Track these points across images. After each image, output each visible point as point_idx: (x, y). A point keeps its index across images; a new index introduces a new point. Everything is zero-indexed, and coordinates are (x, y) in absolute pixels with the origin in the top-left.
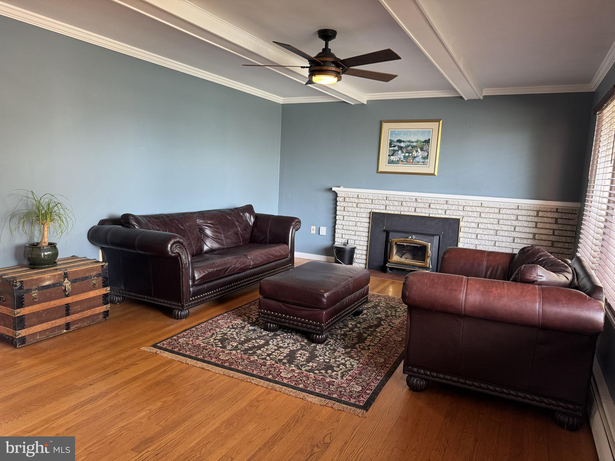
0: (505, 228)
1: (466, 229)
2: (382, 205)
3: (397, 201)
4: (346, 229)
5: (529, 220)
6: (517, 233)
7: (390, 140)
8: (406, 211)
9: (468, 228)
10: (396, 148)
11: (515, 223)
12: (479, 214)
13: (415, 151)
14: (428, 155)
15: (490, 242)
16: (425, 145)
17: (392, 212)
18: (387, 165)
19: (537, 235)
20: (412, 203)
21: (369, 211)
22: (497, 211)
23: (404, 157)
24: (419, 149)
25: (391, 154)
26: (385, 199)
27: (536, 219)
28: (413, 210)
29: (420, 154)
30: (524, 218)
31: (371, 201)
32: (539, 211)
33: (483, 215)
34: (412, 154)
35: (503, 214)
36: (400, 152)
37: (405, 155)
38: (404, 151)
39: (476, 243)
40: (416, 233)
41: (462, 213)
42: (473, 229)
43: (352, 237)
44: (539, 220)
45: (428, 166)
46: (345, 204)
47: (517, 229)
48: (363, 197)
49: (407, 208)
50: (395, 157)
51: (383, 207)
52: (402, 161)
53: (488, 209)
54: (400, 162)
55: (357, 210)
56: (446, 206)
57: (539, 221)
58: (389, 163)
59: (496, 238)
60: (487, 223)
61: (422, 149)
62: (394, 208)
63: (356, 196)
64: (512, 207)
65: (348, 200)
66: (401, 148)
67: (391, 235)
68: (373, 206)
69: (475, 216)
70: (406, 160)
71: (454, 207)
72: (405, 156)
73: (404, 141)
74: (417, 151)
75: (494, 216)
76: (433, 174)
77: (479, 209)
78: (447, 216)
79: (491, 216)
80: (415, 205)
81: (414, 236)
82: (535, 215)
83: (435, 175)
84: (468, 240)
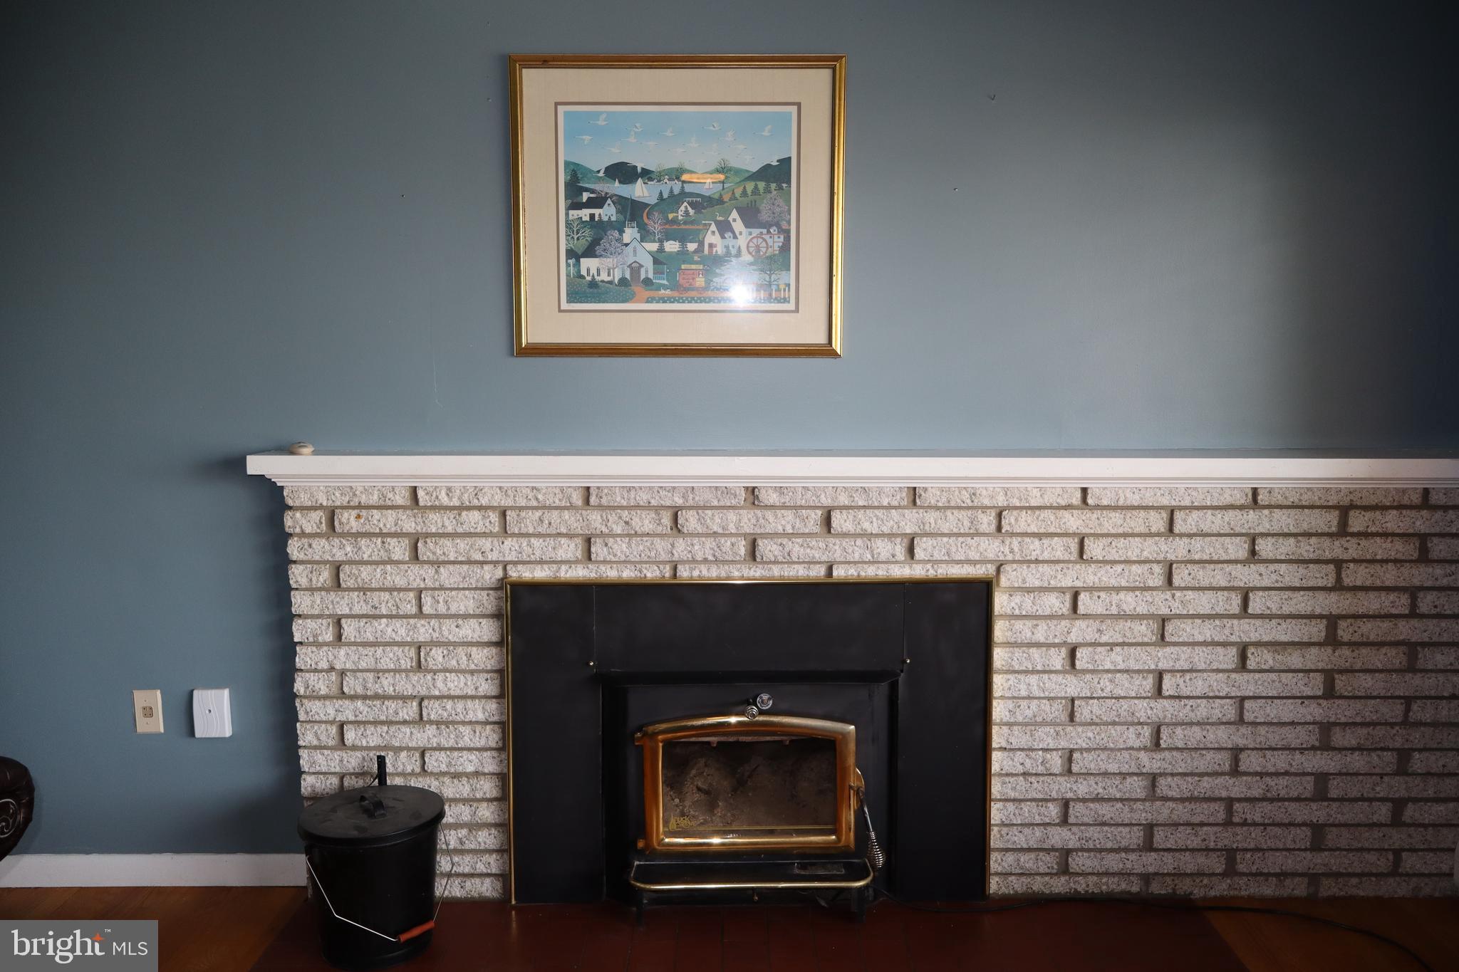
0: (1203, 602)
1: (1019, 625)
2: (563, 540)
3: (648, 507)
4: (361, 692)
5: (1306, 556)
6: (1258, 622)
7: (567, 164)
8: (705, 561)
9: (1029, 623)
10: (608, 212)
11: (1247, 575)
12: (1073, 544)
13: (713, 227)
14: (785, 248)
15: (1138, 680)
16: (768, 190)
17: (628, 574)
18: (565, 306)
19: (1343, 624)
20: (732, 516)
21: (491, 575)
22: (1157, 522)
23: (656, 262)
24: (735, 214)
25: (581, 245)
26: (580, 503)
27: (1334, 549)
28: (742, 550)
29: (742, 241)
30: (1287, 548)
31: (494, 517)
32: (1352, 506)
33: (1095, 549)
34: (701, 244)
35: (1190, 536)
36: (630, 234)
37: (661, 250)
38: (655, 226)
39: (1072, 691)
40: (770, 679)
41: (992, 548)
42: (1053, 623)
44: (1353, 549)
45: (792, 306)
46: (339, 550)
47: (1256, 605)
48: (445, 500)
49: (710, 543)
50: (608, 262)
51: (570, 549)
52: (648, 282)
53: (1116, 517)
54: (637, 288)
55: (417, 575)
56: (912, 515)
57: (1353, 553)
58: (574, 296)
59: (1164, 658)
60: (1118, 589)
61: (751, 217)
62: (637, 549)
63: (401, 498)
64: (1227, 499)
65: (355, 526)
66: (633, 211)
67: (638, 701)
68: (510, 551)
69: (1059, 554)
70: (671, 277)
71: (951, 522)
72: (661, 257)
73: (646, 174)
74: (725, 228)
75: (1150, 549)
76: (826, 351)
77: (1073, 522)
78: (917, 572)
79: (1135, 549)
80: (747, 521)
81: (765, 697)
82: (1334, 529)
83: (834, 354)
84: (1033, 679)
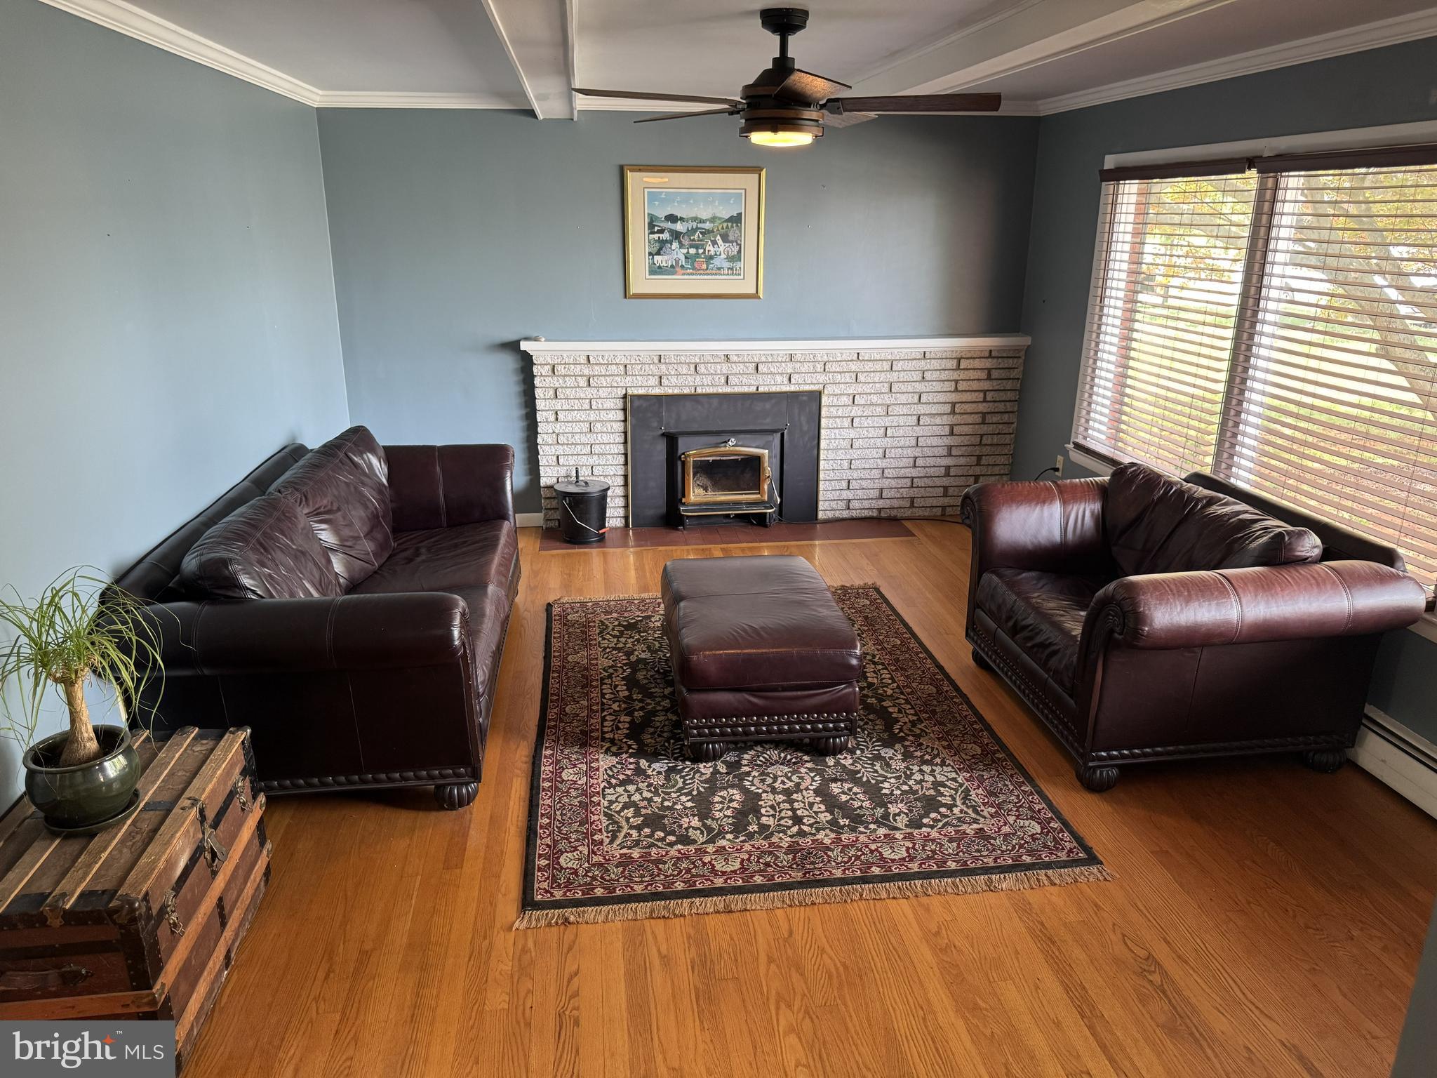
0: (903, 399)
1: (832, 409)
2: (650, 377)
3: (685, 363)
4: (566, 442)
5: (944, 379)
6: (924, 406)
7: (649, 214)
8: (708, 385)
9: (836, 408)
10: (666, 236)
11: (920, 387)
12: (854, 376)
13: (710, 243)
14: (739, 252)
15: (877, 430)
16: (732, 227)
17: (677, 391)
18: (648, 277)
19: (957, 406)
20: (718, 366)
21: (621, 392)
22: (887, 366)
23: (686, 258)
24: (718, 237)
25: (654, 250)
26: (657, 361)
27: (955, 375)
28: (723, 380)
29: (722, 249)
30: (936, 375)
31: (622, 368)
32: (962, 358)
33: (862, 378)
34: (705, 250)
35: (899, 371)
36: (675, 245)
37: (688, 253)
38: (686, 242)
39: (852, 436)
40: (735, 433)
41: (822, 378)
42: (845, 408)
43: (583, 460)
44: (962, 375)
45: (742, 277)
46: (556, 382)
47: (924, 399)
48: (601, 361)
49: (710, 378)
50: (666, 257)
51: (653, 381)
52: (682, 266)
53: (870, 364)
54: (678, 269)
55: (589, 392)
56: (790, 365)
57: (961, 377)
58: (652, 272)
59: (887, 421)
60: (870, 394)
61: (725, 238)
62: (681, 380)
63: (583, 360)
64: (913, 356)
65: (564, 372)
66: (676, 235)
67: (682, 443)
68: (628, 381)
69: (848, 380)
70: (692, 264)
71: (806, 367)
72: (688, 255)
73: (682, 219)
74: (714, 243)
75: (883, 377)
76: (755, 296)
77: (853, 367)
78: (793, 388)
79: (877, 377)
80: (725, 368)
81: (733, 440)
82: (954, 367)
83: (760, 298)
84: (837, 431)
